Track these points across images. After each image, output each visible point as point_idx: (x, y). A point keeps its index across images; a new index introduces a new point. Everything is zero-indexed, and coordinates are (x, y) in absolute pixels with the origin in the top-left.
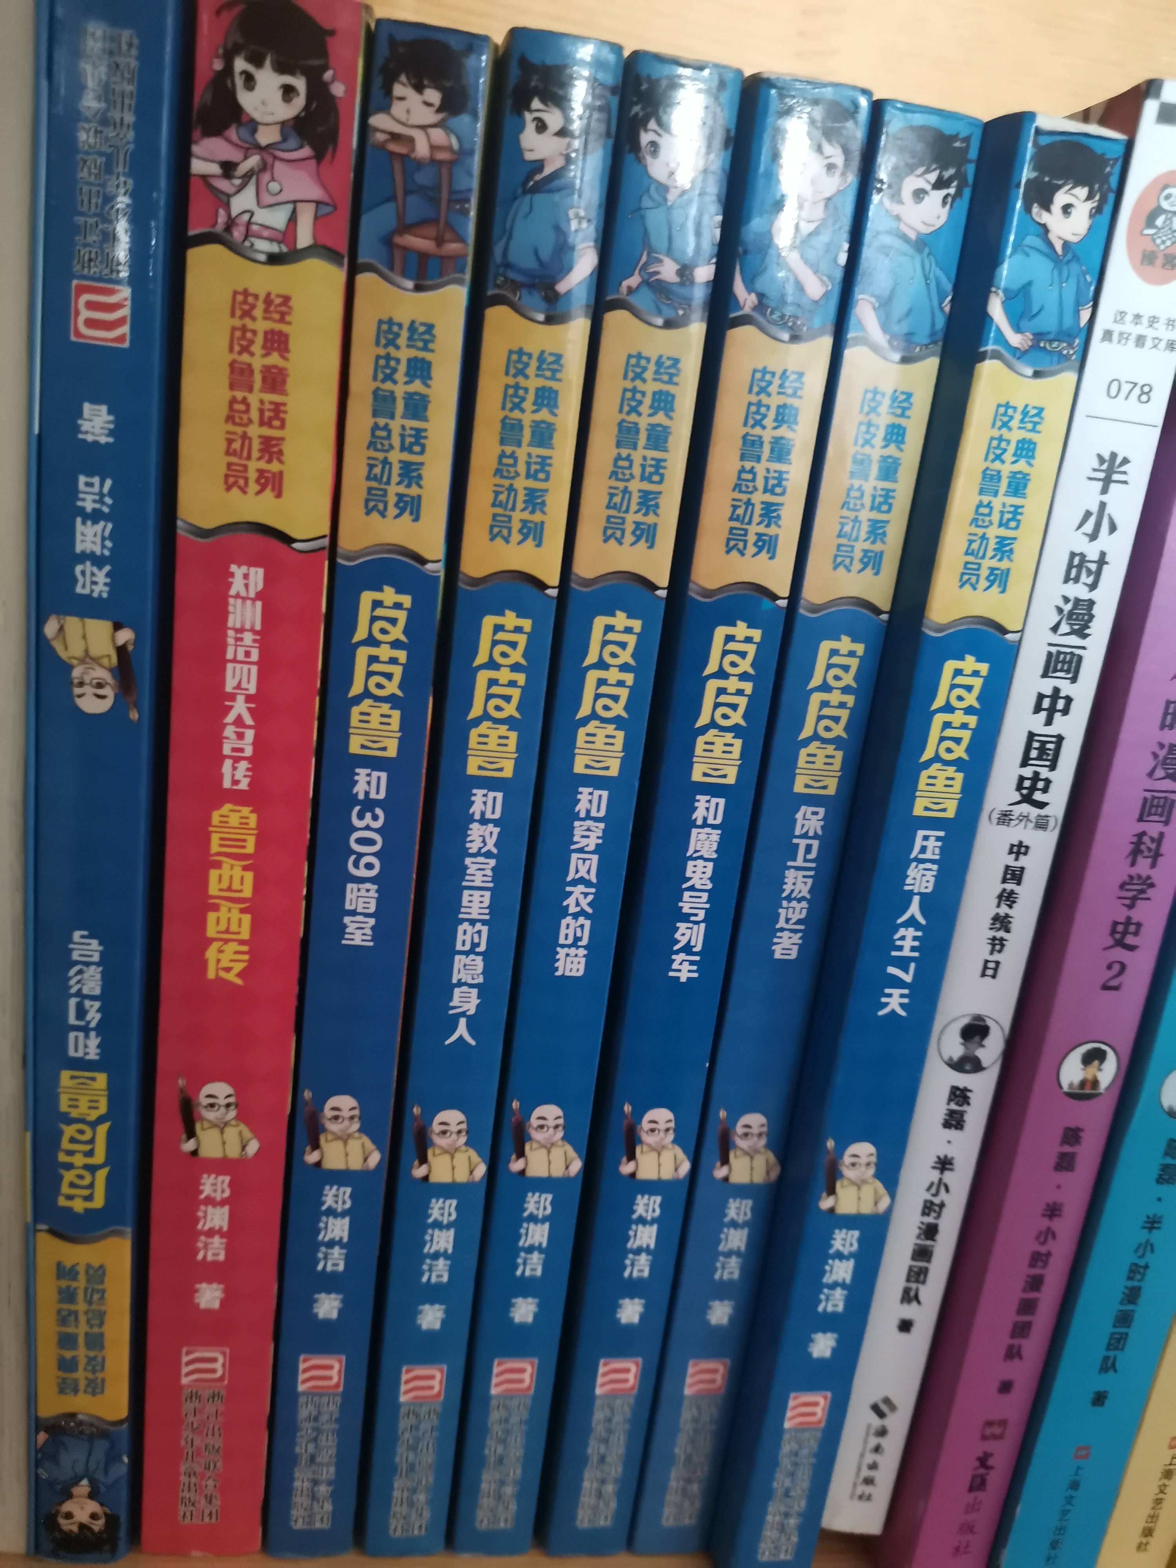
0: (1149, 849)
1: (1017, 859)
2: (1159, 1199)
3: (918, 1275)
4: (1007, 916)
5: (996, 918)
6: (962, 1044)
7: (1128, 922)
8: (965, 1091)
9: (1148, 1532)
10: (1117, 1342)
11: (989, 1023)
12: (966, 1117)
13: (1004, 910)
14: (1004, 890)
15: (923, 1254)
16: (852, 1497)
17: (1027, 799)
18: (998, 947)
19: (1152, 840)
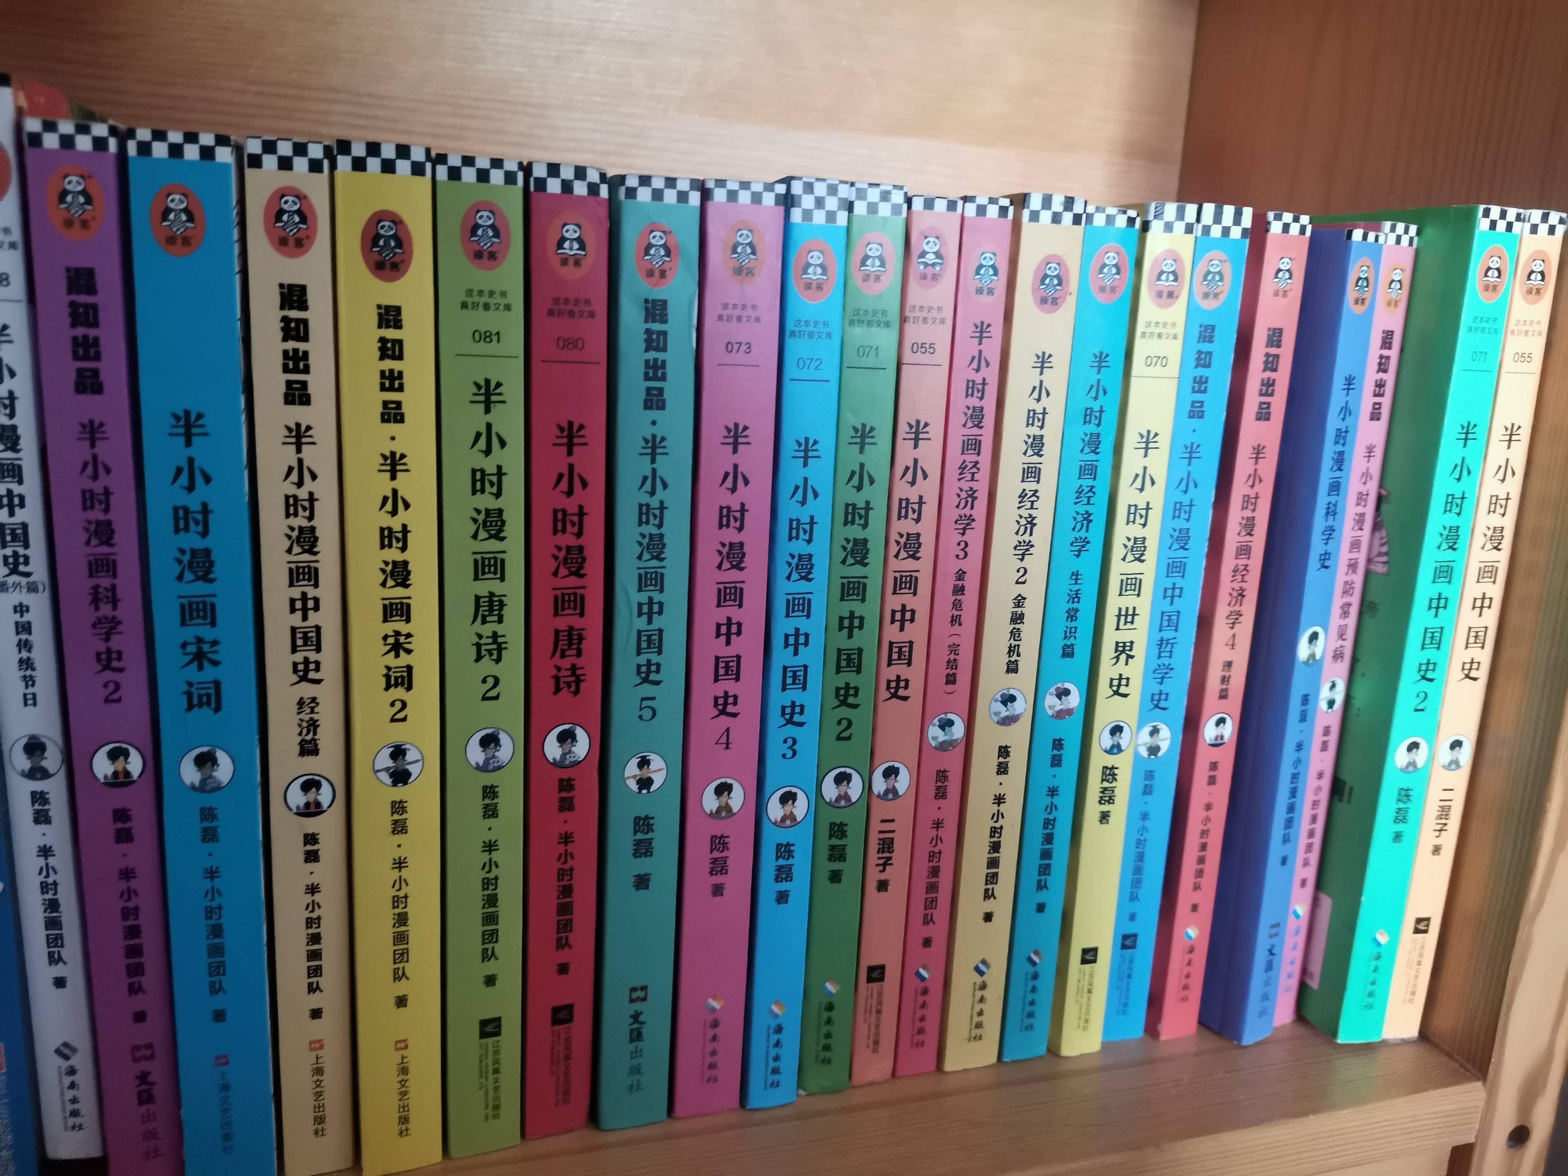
0: (107, 597)
1: (22, 616)
2: (210, 855)
3: (55, 941)
4: (29, 659)
5: (21, 661)
6: (29, 758)
7: (109, 651)
8: (42, 793)
9: (320, 1120)
10: (217, 969)
11: (43, 740)
12: (51, 813)
13: (24, 654)
14: (20, 640)
15: (53, 923)
16: (66, 1129)
17: (14, 571)
18: (30, 683)
19: (107, 589)
